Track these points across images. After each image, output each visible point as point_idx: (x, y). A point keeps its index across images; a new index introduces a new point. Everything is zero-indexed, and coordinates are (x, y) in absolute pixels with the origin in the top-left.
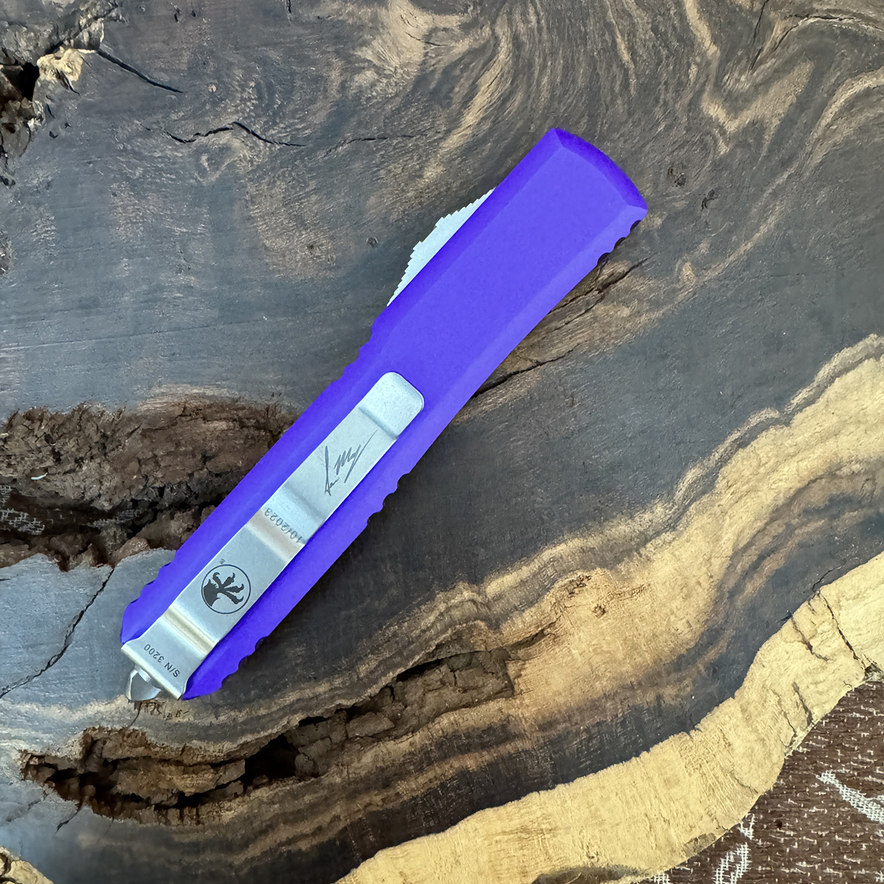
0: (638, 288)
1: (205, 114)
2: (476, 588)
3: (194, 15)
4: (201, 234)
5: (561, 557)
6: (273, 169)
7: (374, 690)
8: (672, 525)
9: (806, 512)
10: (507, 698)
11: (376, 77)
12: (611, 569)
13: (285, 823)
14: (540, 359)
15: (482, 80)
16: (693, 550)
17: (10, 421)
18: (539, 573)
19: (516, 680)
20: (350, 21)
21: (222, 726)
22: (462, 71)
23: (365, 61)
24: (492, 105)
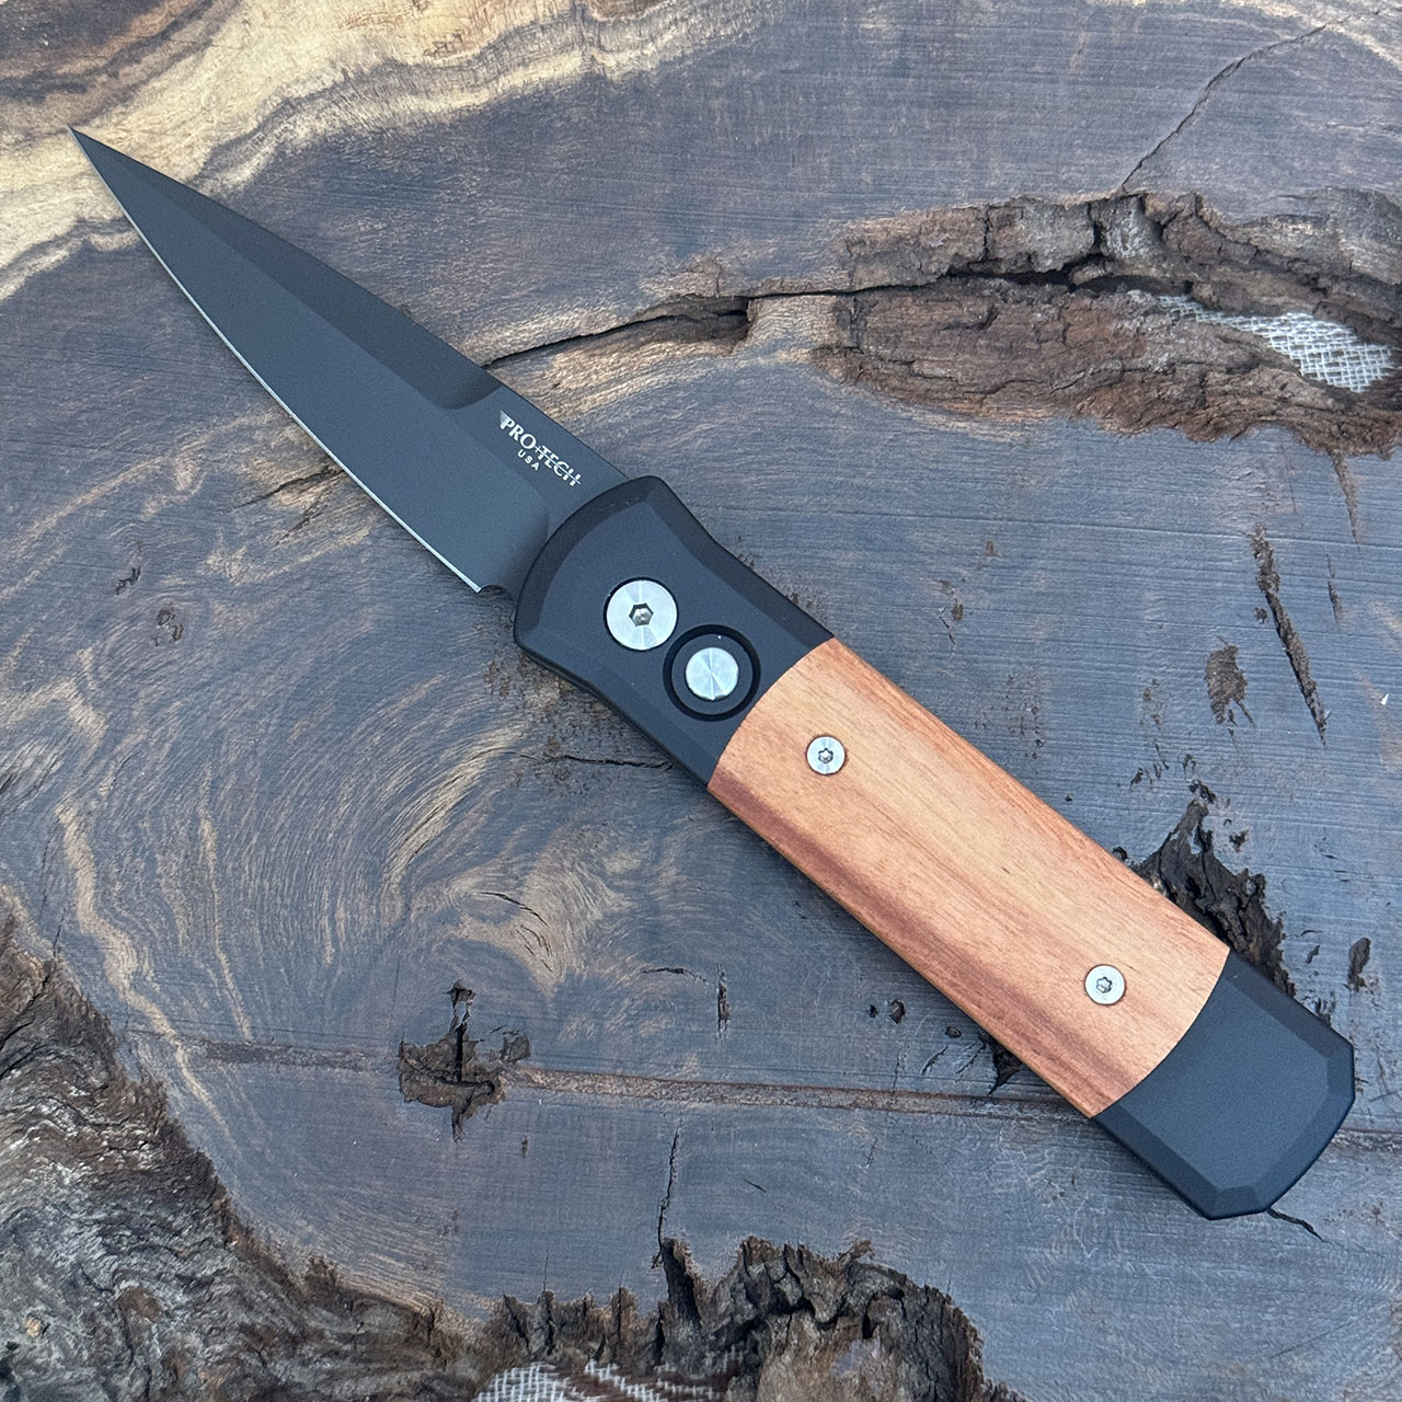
0: (267, 464)
2: (596, 68)
3: (873, 1011)
5: (462, 89)
8: (289, 107)
9: (82, 89)
11: (605, 860)
12: (391, 62)
15: (440, 829)
16: (264, 65)
17: (1245, 432)
18: (499, 73)
20: (630, 957)
22: (470, 846)
23: (618, 889)
24: (433, 784)
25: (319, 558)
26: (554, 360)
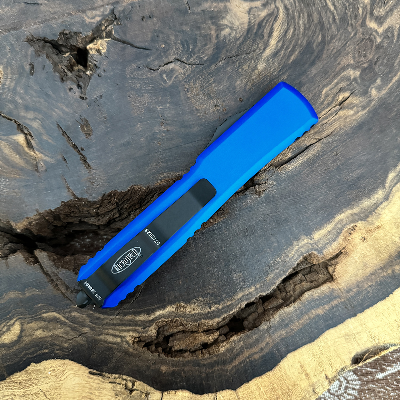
0: (355, 102)
1: (162, 56)
2: (309, 237)
3: (150, 17)
4: (169, 108)
5: (343, 219)
6: (194, 76)
7: (275, 287)
8: (386, 198)
10: (330, 282)
11: (230, 31)
12: (365, 220)
13: (247, 348)
14: (319, 138)
15: (274, 26)
16: (397, 207)
17: (102, 197)
18: (335, 227)
19: (333, 274)
20: (216, 10)
21: (214, 311)
22: (266, 23)
23: (225, 25)
24: (281, 35)
25: (332, 82)
26: (291, 155)
